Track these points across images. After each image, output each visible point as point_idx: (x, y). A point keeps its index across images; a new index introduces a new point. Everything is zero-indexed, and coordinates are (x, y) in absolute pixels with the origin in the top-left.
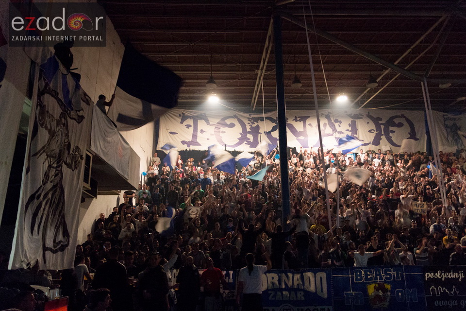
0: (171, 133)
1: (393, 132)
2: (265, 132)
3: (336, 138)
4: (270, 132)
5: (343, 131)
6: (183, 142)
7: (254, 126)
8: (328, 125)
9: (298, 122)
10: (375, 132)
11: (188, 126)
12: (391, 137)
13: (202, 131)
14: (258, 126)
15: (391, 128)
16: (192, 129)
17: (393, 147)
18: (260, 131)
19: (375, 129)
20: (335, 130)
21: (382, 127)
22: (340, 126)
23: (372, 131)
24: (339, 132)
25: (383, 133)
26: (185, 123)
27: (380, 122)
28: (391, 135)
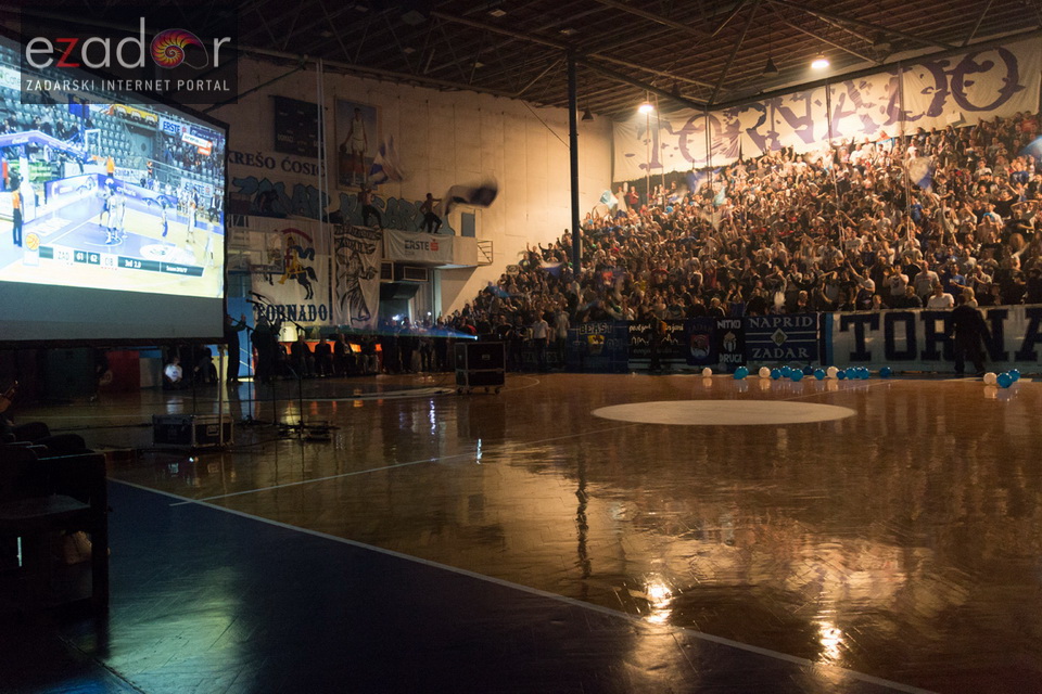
0: (628, 156)
1: (969, 84)
2: (748, 130)
3: (861, 116)
4: (754, 128)
5: (874, 102)
6: (642, 166)
7: (732, 122)
8: (847, 97)
9: (799, 101)
10: (935, 91)
11: (646, 142)
12: (966, 95)
13: (664, 146)
14: (738, 123)
15: (966, 77)
16: (651, 145)
17: (967, 114)
18: (740, 129)
19: (934, 86)
20: (859, 104)
21: (949, 78)
22: (868, 94)
23: (929, 91)
24: (865, 106)
25: (949, 89)
26: (644, 137)
27: (945, 69)
28: (965, 90)
